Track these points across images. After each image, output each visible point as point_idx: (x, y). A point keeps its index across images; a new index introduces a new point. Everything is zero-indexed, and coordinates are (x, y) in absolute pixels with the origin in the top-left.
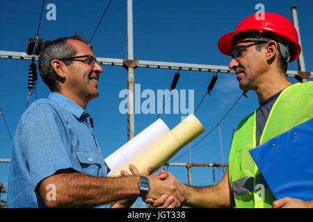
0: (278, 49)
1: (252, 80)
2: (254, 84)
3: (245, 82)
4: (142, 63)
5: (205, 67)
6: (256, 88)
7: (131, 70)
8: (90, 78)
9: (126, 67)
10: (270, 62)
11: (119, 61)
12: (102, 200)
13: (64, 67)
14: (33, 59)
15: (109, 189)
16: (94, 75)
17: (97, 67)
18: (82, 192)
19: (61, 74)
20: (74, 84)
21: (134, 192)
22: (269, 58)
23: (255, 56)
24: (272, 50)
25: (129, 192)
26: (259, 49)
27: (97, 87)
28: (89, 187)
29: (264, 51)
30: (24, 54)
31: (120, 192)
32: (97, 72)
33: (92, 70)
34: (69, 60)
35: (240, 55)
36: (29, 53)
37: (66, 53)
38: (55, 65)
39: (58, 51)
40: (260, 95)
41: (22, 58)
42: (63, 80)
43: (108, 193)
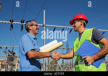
0: (83, 22)
1: (77, 29)
2: (78, 30)
3: (76, 30)
4: (47, 25)
5: (61, 27)
6: (78, 31)
7: (44, 27)
8: (36, 29)
9: (43, 26)
10: (81, 25)
11: (42, 25)
12: (41, 57)
13: (31, 27)
14: (22, 24)
15: (43, 55)
16: (37, 29)
17: (38, 27)
18: (37, 55)
19: (30, 28)
20: (33, 31)
21: (49, 56)
22: (81, 24)
23: (78, 24)
24: (82, 22)
25: (48, 56)
26: (79, 22)
27: (38, 32)
28: (39, 54)
29: (80, 23)
30: (20, 23)
31: (45, 56)
32: (38, 28)
33: (37, 28)
34: (32, 25)
35: (75, 24)
36: (21, 23)
37: (31, 24)
38: (29, 26)
39: (29, 23)
40: (79, 33)
41: (20, 24)
42: (30, 30)
43: (43, 56)
